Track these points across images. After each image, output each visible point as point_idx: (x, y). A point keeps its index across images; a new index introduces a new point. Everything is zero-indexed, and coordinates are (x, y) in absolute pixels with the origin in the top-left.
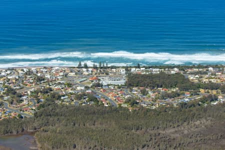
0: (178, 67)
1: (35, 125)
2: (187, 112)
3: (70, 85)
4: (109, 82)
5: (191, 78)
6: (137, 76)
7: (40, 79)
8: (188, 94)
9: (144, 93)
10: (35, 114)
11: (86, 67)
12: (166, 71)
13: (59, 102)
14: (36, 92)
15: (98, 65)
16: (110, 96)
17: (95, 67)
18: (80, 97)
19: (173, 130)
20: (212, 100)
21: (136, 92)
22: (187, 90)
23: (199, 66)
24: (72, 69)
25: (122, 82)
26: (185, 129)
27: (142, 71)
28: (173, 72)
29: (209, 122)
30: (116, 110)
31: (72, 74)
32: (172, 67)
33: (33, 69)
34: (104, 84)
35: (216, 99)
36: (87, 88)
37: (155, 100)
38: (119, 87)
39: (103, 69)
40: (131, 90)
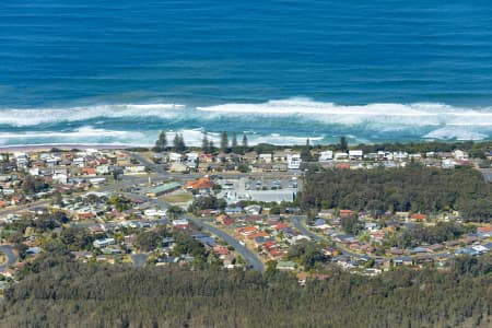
0: (466, 146)
2: (475, 286)
3: (123, 204)
4: (247, 195)
6: (334, 175)
7: (35, 187)
8: (486, 231)
9: (352, 227)
11: (180, 147)
12: (428, 161)
13: (84, 256)
14: (20, 226)
16: (246, 239)
17: (209, 149)
18: (150, 241)
21: (326, 225)
22: (486, 218)
24: (135, 156)
25: (286, 194)
27: (353, 160)
28: (448, 163)
30: (259, 282)
31: (137, 170)
32: (447, 147)
33: (19, 155)
34: (232, 199)
36: (176, 212)
37: (380, 251)
38: (276, 210)
39: (233, 155)
40: (312, 220)
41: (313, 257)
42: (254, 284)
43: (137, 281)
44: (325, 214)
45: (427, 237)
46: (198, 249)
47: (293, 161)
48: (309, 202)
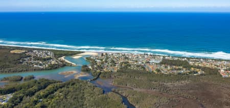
0: (187, 58)
1: (116, 75)
2: (180, 77)
3: (136, 61)
4: (153, 61)
5: (191, 63)
6: (167, 60)
7: (126, 58)
8: (184, 69)
9: (166, 67)
10: (118, 71)
11: (147, 55)
12: (181, 59)
13: (129, 67)
14: (122, 63)
15: (152, 54)
16: (151, 67)
17: (151, 55)
18: (138, 66)
19: (171, 84)
20: (195, 73)
21: (163, 67)
22: (185, 67)
23: (197, 58)
24: (141, 55)
25: (159, 62)
26: (177, 84)
27: (170, 58)
28: (183, 60)
29: (188, 83)
30: (150, 73)
31: (140, 57)
32: (184, 58)
33: (126, 54)
34: (151, 62)
35: (197, 73)
36: (143, 63)
37: (168, 71)
38: (157, 64)
39: (154, 57)
40: (161, 66)
41: (158, 71)
42: (151, 74)
43: (134, 71)
44: (163, 65)
45: (175, 69)
46: (144, 68)
47: (162, 57)
48: (161, 64)
